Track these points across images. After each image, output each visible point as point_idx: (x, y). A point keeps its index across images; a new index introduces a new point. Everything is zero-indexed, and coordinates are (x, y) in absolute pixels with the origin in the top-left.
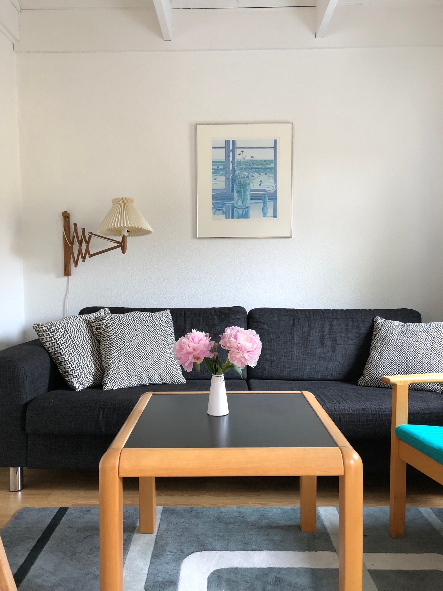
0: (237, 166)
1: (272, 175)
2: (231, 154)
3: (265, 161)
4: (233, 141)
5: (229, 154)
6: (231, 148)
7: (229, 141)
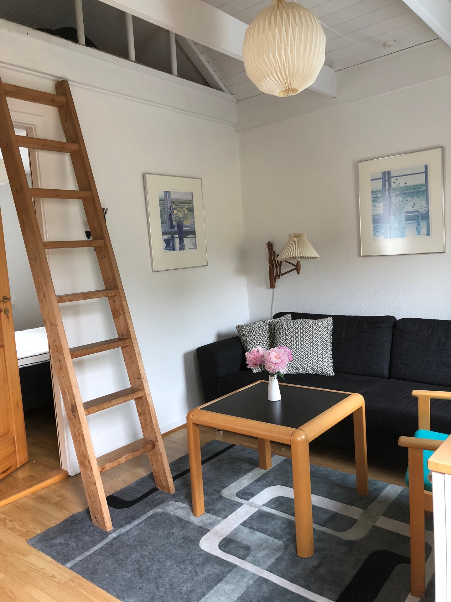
0: (392, 193)
1: (425, 197)
2: (387, 183)
3: (417, 185)
4: (388, 172)
5: (385, 183)
6: (387, 178)
7: (385, 172)
